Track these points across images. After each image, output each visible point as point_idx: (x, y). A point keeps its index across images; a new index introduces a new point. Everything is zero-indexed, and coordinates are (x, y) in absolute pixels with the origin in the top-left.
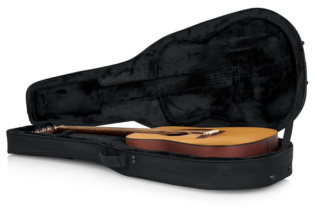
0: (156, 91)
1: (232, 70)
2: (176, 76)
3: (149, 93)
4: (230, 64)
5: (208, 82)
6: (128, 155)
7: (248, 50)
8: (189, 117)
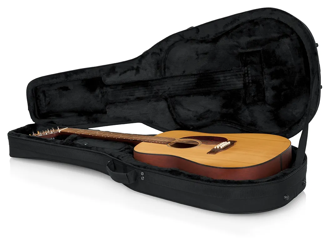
0: (163, 91)
1: (242, 71)
2: (184, 75)
3: (155, 93)
4: (241, 65)
5: (218, 83)
6: (137, 172)
7: (260, 51)
8: (198, 120)
